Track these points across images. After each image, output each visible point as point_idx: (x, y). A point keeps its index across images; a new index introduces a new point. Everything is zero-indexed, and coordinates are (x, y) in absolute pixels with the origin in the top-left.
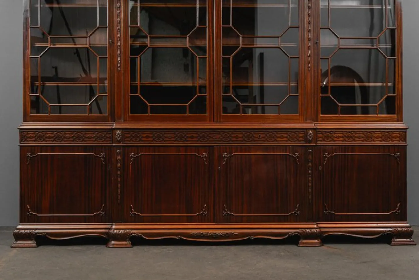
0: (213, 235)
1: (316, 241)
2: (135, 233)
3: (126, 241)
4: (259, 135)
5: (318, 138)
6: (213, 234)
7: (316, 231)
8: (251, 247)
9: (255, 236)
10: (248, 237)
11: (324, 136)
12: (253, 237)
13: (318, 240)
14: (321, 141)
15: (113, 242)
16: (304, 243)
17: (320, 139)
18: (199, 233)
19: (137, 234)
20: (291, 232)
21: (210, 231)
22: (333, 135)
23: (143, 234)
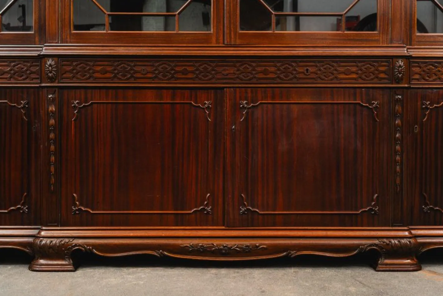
0: (221, 249)
1: (409, 261)
2: (80, 245)
3: (63, 259)
4: (305, 68)
5: (413, 75)
6: (222, 247)
7: (410, 242)
8: (291, 271)
9: (299, 250)
10: (285, 254)
11: (424, 71)
12: (294, 253)
13: (412, 259)
14: (418, 80)
15: (42, 261)
16: (387, 264)
17: (417, 76)
18: (197, 245)
19: (84, 247)
20: (364, 245)
21: (216, 242)
22: (440, 69)
23: (95, 246)
